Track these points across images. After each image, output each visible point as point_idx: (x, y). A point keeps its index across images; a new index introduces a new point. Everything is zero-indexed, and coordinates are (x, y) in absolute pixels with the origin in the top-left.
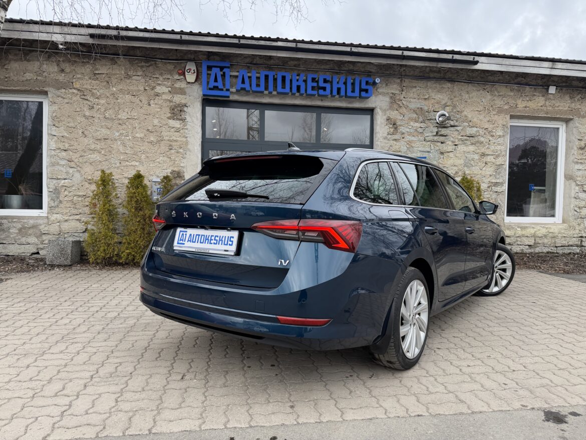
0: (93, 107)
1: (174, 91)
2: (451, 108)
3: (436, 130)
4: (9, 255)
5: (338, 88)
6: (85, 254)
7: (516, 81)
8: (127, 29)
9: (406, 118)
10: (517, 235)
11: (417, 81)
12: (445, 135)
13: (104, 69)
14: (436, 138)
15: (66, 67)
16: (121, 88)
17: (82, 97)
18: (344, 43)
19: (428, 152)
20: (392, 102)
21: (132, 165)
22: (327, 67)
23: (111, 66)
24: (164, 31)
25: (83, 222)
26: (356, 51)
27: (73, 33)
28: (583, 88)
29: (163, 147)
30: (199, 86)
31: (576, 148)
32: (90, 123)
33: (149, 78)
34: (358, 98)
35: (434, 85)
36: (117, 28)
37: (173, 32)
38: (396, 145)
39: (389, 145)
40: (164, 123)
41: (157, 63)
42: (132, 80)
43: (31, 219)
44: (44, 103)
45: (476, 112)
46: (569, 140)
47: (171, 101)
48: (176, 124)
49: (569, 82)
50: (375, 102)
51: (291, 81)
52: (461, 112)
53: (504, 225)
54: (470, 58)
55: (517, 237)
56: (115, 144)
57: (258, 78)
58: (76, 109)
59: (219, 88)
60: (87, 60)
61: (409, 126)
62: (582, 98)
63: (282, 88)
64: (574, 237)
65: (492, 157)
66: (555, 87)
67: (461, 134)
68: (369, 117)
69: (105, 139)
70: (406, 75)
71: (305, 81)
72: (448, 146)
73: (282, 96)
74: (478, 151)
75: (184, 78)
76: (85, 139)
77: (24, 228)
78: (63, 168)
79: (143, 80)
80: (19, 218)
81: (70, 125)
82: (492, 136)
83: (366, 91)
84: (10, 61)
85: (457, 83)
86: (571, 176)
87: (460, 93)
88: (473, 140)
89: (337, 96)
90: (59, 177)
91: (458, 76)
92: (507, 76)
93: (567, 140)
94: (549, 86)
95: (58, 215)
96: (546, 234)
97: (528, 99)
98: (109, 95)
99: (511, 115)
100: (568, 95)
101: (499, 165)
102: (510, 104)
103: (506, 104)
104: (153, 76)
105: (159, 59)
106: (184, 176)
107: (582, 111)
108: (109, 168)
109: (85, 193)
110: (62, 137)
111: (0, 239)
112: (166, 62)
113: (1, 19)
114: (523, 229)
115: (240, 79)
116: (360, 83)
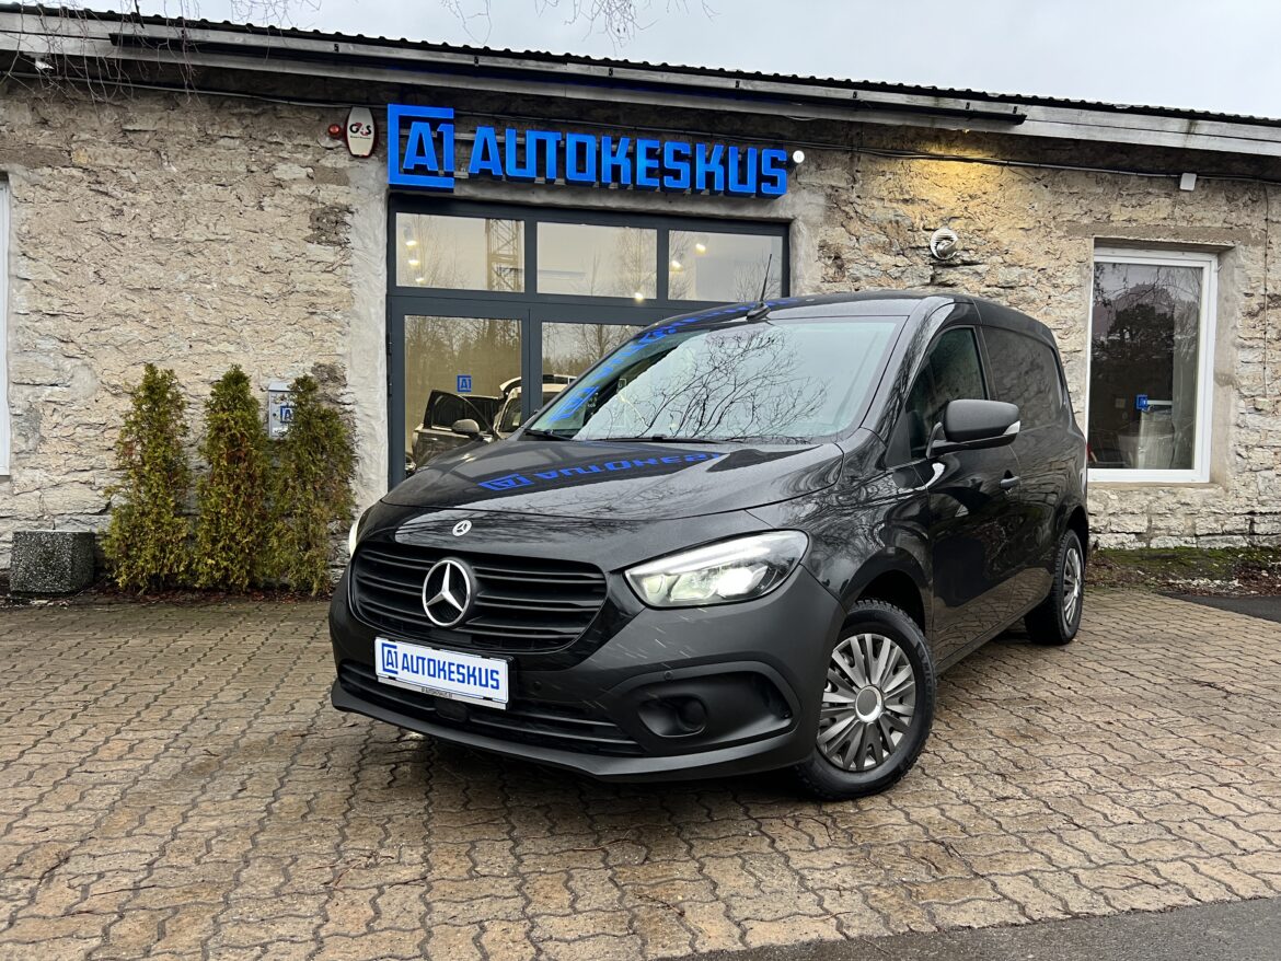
0: (121, 212)
1: (318, 176)
3: (931, 273)
5: (707, 173)
6: (106, 565)
7: (1107, 161)
8: (204, 25)
9: (864, 244)
10: (1111, 511)
11: (888, 161)
12: (951, 283)
13: (146, 118)
14: (930, 290)
15: (54, 113)
16: (191, 166)
17: (93, 187)
18: (722, 70)
20: (830, 209)
21: (219, 352)
22: (682, 123)
23: (165, 114)
24: (294, 33)
25: (100, 488)
26: (750, 88)
28: (1255, 177)
29: (293, 310)
30: (379, 164)
31: (1239, 314)
32: (114, 251)
33: (259, 143)
34: (753, 197)
35: (926, 169)
36: (179, 22)
37: (316, 35)
40: (297, 250)
41: (279, 107)
42: (219, 147)
45: (1021, 231)
46: (1224, 295)
47: (312, 200)
48: (327, 254)
49: (1224, 164)
50: (793, 205)
51: (599, 154)
52: (987, 232)
54: (1008, 109)
55: (1111, 515)
56: (178, 302)
57: (521, 147)
58: (79, 215)
59: (429, 169)
60: (106, 98)
61: (870, 262)
62: (1253, 202)
63: (578, 171)
64: (1235, 514)
66: (1195, 176)
67: (987, 282)
68: (779, 240)
69: (153, 289)
70: (861, 146)
71: (632, 156)
73: (578, 189)
75: (344, 145)
76: (103, 288)
78: (46, 361)
79: (244, 149)
81: (68, 253)
82: (1056, 286)
83: (773, 181)
85: (975, 164)
86: (1229, 376)
87: (981, 188)
88: (1013, 295)
89: (706, 192)
90: (38, 381)
91: (980, 148)
92: (1088, 150)
93: (1219, 295)
94: (1180, 174)
95: (37, 472)
96: (1175, 506)
97: (1134, 202)
98: (160, 184)
99: (1096, 239)
100: (1223, 194)
101: (1071, 352)
102: (1094, 214)
103: (1086, 213)
104: (269, 139)
105: (282, 98)
106: (344, 377)
107: (1254, 231)
108: (162, 360)
109: (105, 419)
110: (46, 282)
112: (299, 107)
114: (1123, 496)
115: (477, 149)
116: (759, 163)
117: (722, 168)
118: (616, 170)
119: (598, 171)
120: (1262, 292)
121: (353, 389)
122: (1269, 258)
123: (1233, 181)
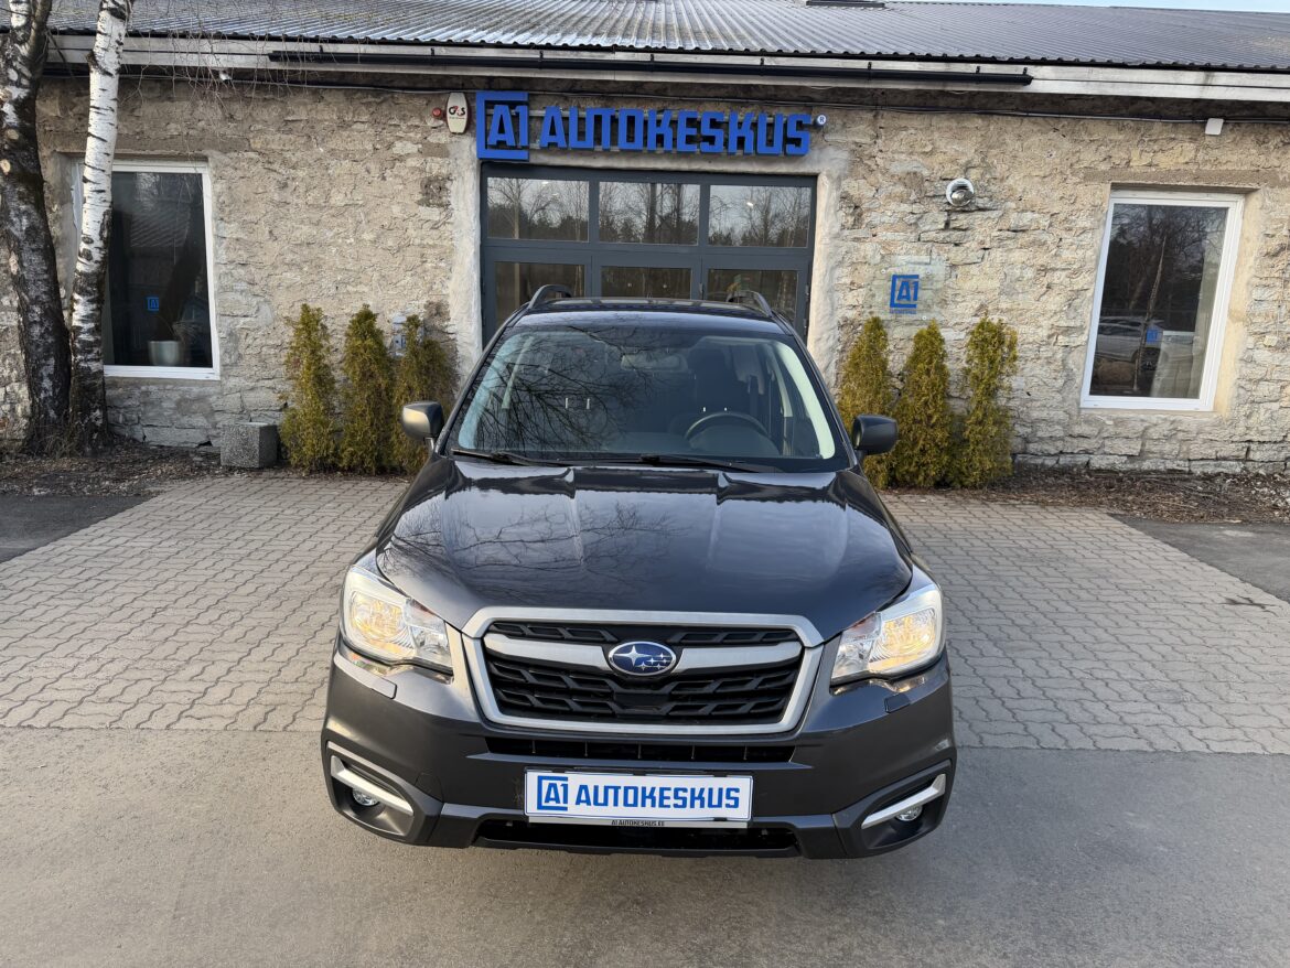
0: (285, 186)
1: (430, 150)
2: (981, 171)
3: (945, 219)
4: (162, 447)
5: (739, 138)
6: (283, 448)
7: (1131, 109)
9: (882, 194)
10: (1105, 435)
11: (910, 116)
12: (964, 227)
13: (302, 109)
14: (942, 235)
15: (237, 109)
16: (333, 147)
17: (267, 166)
18: (747, 50)
19: (926, 264)
20: (853, 162)
21: (356, 293)
22: (723, 92)
23: (314, 106)
24: (400, 42)
25: (280, 393)
26: (773, 64)
27: (243, 50)
28: (1289, 119)
29: (409, 259)
30: (472, 140)
31: (1255, 254)
32: (282, 215)
33: (381, 126)
35: (946, 123)
36: (318, 40)
37: (417, 43)
38: (858, 250)
39: (844, 250)
40: (412, 212)
41: (396, 96)
42: (353, 130)
43: (195, 385)
44: (203, 176)
45: (1037, 179)
46: (1246, 235)
47: (421, 171)
48: (434, 214)
49: (1259, 107)
50: (819, 161)
51: (646, 123)
52: (1002, 180)
53: (1079, 412)
54: (1018, 70)
55: (1104, 438)
56: (327, 253)
57: (581, 120)
58: (257, 189)
59: (509, 144)
60: (271, 96)
61: (887, 213)
63: (628, 141)
64: (1233, 442)
65: (1064, 273)
66: (1222, 121)
67: (999, 227)
68: (807, 191)
69: (309, 244)
70: (885, 106)
71: (674, 123)
72: (969, 252)
73: (631, 154)
74: (1033, 261)
75: (444, 124)
76: (275, 243)
77: (186, 400)
78: (240, 298)
79: (371, 131)
80: (175, 382)
81: (251, 217)
82: (1070, 229)
83: (797, 142)
84: (142, 101)
85: (995, 117)
86: (1241, 313)
87: (1001, 139)
88: (1024, 238)
89: (739, 153)
90: (236, 313)
91: (1001, 101)
92: (1111, 99)
93: (1242, 235)
94: (1206, 119)
95: (238, 379)
96: (1170, 433)
97: (1156, 148)
98: (312, 162)
99: (1113, 185)
100: (1253, 137)
101: (1078, 290)
102: (1113, 160)
103: (1105, 159)
104: (390, 122)
105: (399, 89)
106: (448, 313)
107: (1283, 173)
108: (317, 299)
109: (279, 342)
110: (237, 240)
111: (147, 418)
112: (411, 95)
113: (118, 38)
114: (1119, 422)
115: (546, 123)
116: (785, 125)
117: (752, 133)
118: (660, 139)
119: (645, 138)
120: (1285, 232)
121: (455, 322)
123: (1265, 124)
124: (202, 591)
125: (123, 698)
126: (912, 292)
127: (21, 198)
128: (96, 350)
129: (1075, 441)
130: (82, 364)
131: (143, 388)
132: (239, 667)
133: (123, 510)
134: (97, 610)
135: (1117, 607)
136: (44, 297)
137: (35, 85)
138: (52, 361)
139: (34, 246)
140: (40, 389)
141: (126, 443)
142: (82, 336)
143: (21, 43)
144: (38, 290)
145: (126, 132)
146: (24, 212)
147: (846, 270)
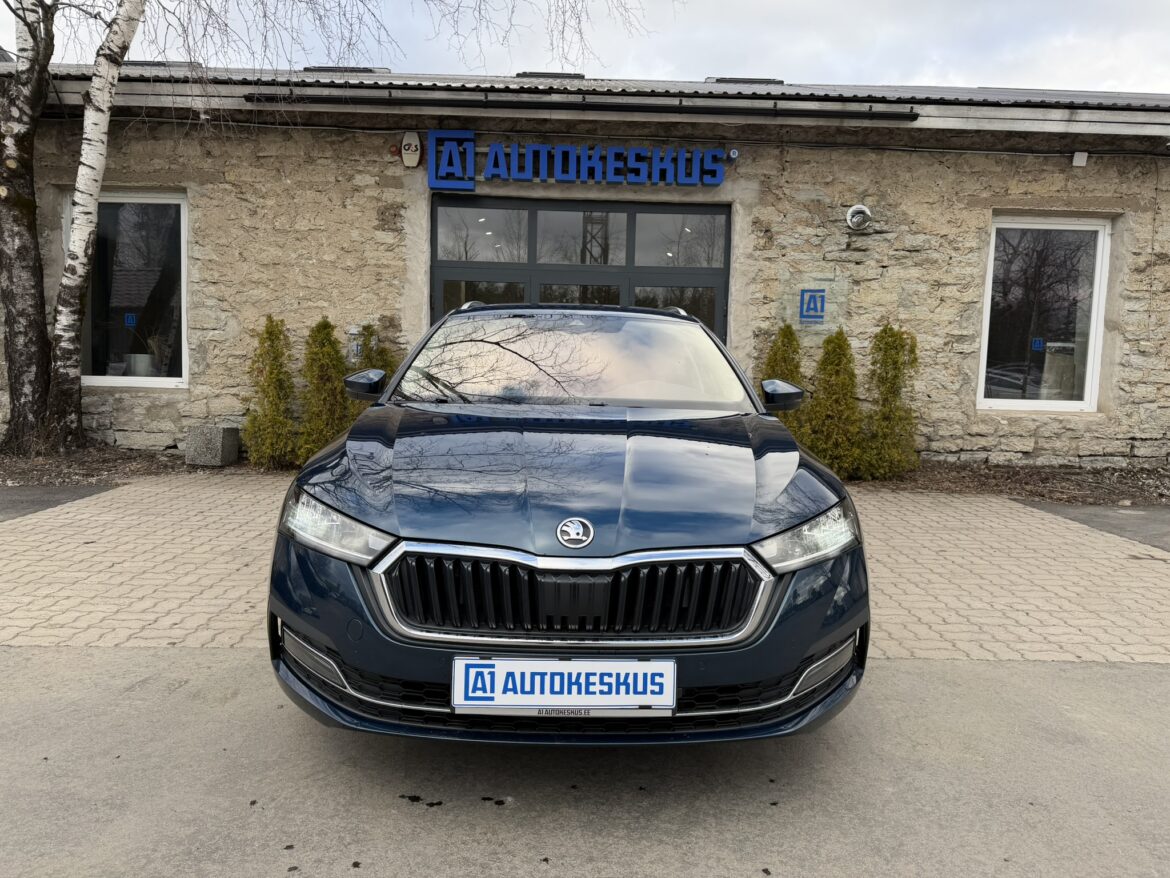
0: (255, 212)
1: (385, 182)
2: (877, 198)
3: (847, 240)
4: (132, 449)
5: (661, 170)
6: (243, 448)
7: (1007, 144)
8: (304, 84)
9: (789, 219)
10: (1001, 433)
11: (812, 152)
12: (864, 248)
13: (272, 148)
14: (844, 255)
15: (214, 147)
16: (300, 179)
17: (239, 196)
18: (667, 92)
19: (831, 280)
20: (763, 192)
21: (317, 307)
22: (646, 131)
23: (283, 144)
24: (362, 86)
25: (243, 399)
26: (690, 104)
27: (224, 93)
28: (1145, 153)
29: (366, 277)
30: (424, 172)
31: (1126, 270)
32: (251, 239)
33: (343, 161)
35: (844, 158)
36: (288, 84)
37: (376, 86)
38: (769, 268)
39: (756, 269)
40: (368, 236)
41: (357, 135)
42: (317, 165)
43: (165, 393)
44: (182, 206)
45: (925, 205)
46: (1115, 254)
47: (378, 200)
48: (388, 238)
49: (1118, 143)
50: (733, 191)
51: (578, 158)
52: (896, 206)
53: (976, 413)
54: (905, 109)
55: (1001, 436)
56: (291, 273)
57: (521, 156)
58: (229, 216)
59: (456, 175)
60: (247, 135)
61: (795, 233)
62: (1143, 174)
63: (563, 172)
64: (1117, 439)
65: (955, 288)
66: (1086, 154)
67: (895, 247)
68: (722, 218)
69: (275, 264)
70: (792, 142)
71: (603, 158)
72: (869, 270)
73: (566, 185)
74: (927, 277)
75: (400, 159)
76: (244, 264)
77: (155, 406)
78: (210, 313)
79: (334, 166)
80: (147, 391)
81: (223, 241)
82: (956, 249)
83: (713, 173)
84: (130, 140)
85: (888, 152)
86: (1117, 323)
87: (894, 170)
88: (918, 257)
89: (662, 184)
90: (205, 326)
91: (892, 138)
92: (988, 136)
93: (1112, 255)
94: (1073, 153)
95: (205, 387)
96: (1060, 431)
97: (1030, 178)
98: (280, 192)
99: (994, 210)
100: (1115, 169)
101: (969, 303)
102: (993, 189)
103: (986, 188)
104: (351, 158)
105: (360, 128)
106: (400, 325)
107: (1143, 199)
108: (281, 313)
109: (245, 353)
110: (210, 261)
111: (120, 423)
112: (370, 135)
113: (111, 80)
114: (1013, 421)
115: (491, 158)
116: (702, 160)
117: (673, 165)
118: (591, 172)
119: (578, 172)
120: (1150, 251)
121: (406, 333)
122: (1158, 223)
123: (1125, 157)
124: (160, 550)
125: (75, 624)
126: (819, 305)
127: (16, 220)
128: (75, 357)
129: (974, 439)
130: (61, 370)
131: (117, 396)
132: (191, 603)
133: (90, 495)
134: (58, 563)
135: (1029, 561)
136: (30, 309)
137: (35, 122)
138: (34, 369)
139: (24, 264)
140: (21, 395)
141: (98, 446)
142: (63, 344)
143: (24, 85)
144: (25, 304)
145: (113, 166)
146: (18, 233)
147: (759, 286)
